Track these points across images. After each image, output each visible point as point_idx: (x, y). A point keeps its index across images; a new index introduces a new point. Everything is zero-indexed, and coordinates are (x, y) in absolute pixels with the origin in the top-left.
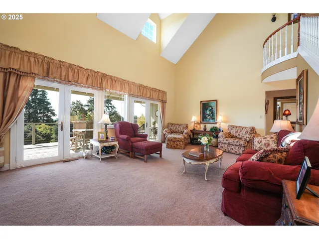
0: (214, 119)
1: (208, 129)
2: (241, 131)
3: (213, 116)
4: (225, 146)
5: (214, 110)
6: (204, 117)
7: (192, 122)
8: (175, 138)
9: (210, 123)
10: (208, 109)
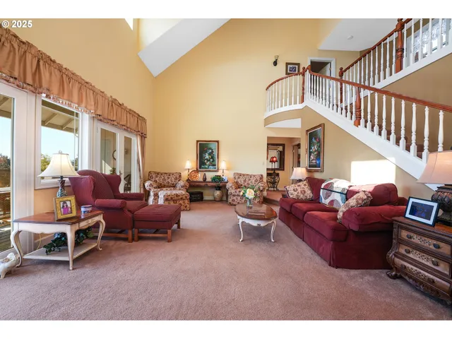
0: (215, 165)
1: (209, 179)
2: (250, 180)
3: (213, 162)
4: (237, 199)
5: (215, 153)
6: (201, 163)
7: (186, 169)
8: (177, 195)
9: (209, 171)
10: (206, 152)
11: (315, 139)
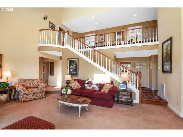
11: (74, 63)
